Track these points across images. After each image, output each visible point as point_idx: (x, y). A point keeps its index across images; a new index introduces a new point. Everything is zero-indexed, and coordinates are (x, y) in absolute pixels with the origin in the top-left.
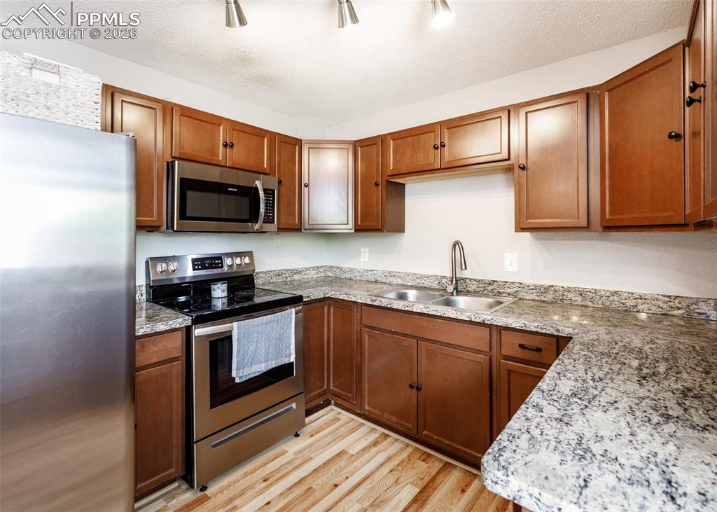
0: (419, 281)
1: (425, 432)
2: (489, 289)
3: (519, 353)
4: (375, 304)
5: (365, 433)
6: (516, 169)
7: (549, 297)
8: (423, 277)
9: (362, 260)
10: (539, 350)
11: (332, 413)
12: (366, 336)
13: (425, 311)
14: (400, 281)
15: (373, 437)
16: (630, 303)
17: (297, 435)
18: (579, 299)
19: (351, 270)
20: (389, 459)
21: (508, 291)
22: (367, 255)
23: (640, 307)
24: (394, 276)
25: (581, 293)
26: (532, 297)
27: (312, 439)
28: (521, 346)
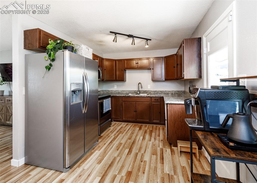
0: (130, 92)
1: (138, 120)
2: (145, 92)
3: (155, 101)
4: (126, 96)
5: (123, 124)
7: (156, 93)
8: (131, 91)
10: (157, 100)
11: (114, 123)
12: (123, 103)
13: (138, 96)
15: (126, 125)
16: (168, 92)
17: (110, 127)
18: (161, 92)
19: (112, 91)
20: (131, 126)
21: (149, 92)
22: (116, 87)
23: (169, 93)
24: (124, 91)
25: (161, 91)
26: (153, 93)
27: (114, 127)
28: (155, 100)
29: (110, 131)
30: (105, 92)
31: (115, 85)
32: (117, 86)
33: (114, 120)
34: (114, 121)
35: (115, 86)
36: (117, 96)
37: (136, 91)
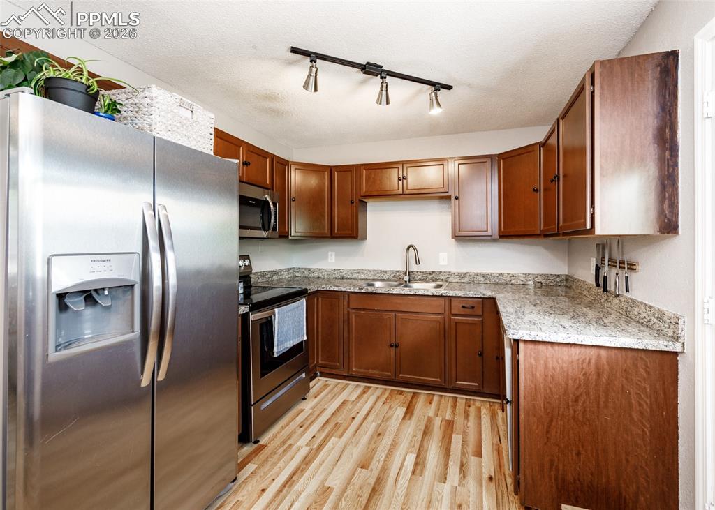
0: (378, 275)
1: (401, 375)
2: (428, 277)
3: (462, 311)
4: (363, 291)
5: (352, 390)
6: (453, 198)
7: (466, 280)
8: (382, 272)
9: (329, 261)
10: (473, 308)
11: (320, 383)
12: (353, 316)
13: (402, 292)
14: (363, 277)
15: (360, 390)
16: (508, 279)
17: (304, 399)
18: (483, 279)
19: (319, 270)
20: (378, 398)
21: (442, 278)
23: (513, 282)
24: (358, 273)
25: (484, 276)
26: (457, 280)
27: (316, 400)
28: (463, 307)
29: (299, 419)
30: (297, 275)
31: (330, 253)
32: (336, 255)
33: (320, 373)
34: (323, 375)
35: (331, 255)
36: (332, 289)
37: (398, 274)
